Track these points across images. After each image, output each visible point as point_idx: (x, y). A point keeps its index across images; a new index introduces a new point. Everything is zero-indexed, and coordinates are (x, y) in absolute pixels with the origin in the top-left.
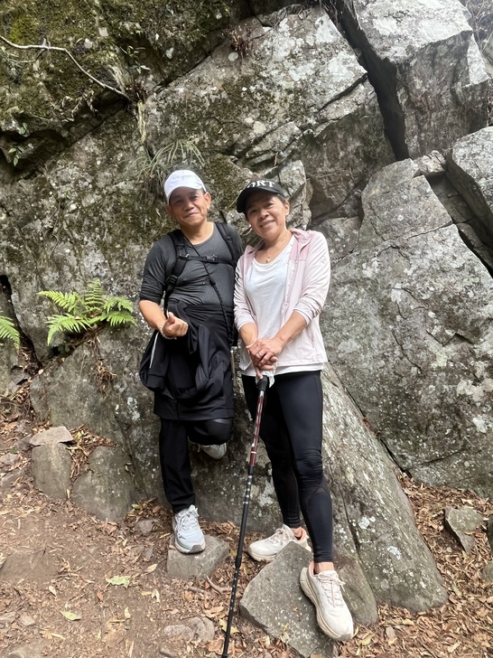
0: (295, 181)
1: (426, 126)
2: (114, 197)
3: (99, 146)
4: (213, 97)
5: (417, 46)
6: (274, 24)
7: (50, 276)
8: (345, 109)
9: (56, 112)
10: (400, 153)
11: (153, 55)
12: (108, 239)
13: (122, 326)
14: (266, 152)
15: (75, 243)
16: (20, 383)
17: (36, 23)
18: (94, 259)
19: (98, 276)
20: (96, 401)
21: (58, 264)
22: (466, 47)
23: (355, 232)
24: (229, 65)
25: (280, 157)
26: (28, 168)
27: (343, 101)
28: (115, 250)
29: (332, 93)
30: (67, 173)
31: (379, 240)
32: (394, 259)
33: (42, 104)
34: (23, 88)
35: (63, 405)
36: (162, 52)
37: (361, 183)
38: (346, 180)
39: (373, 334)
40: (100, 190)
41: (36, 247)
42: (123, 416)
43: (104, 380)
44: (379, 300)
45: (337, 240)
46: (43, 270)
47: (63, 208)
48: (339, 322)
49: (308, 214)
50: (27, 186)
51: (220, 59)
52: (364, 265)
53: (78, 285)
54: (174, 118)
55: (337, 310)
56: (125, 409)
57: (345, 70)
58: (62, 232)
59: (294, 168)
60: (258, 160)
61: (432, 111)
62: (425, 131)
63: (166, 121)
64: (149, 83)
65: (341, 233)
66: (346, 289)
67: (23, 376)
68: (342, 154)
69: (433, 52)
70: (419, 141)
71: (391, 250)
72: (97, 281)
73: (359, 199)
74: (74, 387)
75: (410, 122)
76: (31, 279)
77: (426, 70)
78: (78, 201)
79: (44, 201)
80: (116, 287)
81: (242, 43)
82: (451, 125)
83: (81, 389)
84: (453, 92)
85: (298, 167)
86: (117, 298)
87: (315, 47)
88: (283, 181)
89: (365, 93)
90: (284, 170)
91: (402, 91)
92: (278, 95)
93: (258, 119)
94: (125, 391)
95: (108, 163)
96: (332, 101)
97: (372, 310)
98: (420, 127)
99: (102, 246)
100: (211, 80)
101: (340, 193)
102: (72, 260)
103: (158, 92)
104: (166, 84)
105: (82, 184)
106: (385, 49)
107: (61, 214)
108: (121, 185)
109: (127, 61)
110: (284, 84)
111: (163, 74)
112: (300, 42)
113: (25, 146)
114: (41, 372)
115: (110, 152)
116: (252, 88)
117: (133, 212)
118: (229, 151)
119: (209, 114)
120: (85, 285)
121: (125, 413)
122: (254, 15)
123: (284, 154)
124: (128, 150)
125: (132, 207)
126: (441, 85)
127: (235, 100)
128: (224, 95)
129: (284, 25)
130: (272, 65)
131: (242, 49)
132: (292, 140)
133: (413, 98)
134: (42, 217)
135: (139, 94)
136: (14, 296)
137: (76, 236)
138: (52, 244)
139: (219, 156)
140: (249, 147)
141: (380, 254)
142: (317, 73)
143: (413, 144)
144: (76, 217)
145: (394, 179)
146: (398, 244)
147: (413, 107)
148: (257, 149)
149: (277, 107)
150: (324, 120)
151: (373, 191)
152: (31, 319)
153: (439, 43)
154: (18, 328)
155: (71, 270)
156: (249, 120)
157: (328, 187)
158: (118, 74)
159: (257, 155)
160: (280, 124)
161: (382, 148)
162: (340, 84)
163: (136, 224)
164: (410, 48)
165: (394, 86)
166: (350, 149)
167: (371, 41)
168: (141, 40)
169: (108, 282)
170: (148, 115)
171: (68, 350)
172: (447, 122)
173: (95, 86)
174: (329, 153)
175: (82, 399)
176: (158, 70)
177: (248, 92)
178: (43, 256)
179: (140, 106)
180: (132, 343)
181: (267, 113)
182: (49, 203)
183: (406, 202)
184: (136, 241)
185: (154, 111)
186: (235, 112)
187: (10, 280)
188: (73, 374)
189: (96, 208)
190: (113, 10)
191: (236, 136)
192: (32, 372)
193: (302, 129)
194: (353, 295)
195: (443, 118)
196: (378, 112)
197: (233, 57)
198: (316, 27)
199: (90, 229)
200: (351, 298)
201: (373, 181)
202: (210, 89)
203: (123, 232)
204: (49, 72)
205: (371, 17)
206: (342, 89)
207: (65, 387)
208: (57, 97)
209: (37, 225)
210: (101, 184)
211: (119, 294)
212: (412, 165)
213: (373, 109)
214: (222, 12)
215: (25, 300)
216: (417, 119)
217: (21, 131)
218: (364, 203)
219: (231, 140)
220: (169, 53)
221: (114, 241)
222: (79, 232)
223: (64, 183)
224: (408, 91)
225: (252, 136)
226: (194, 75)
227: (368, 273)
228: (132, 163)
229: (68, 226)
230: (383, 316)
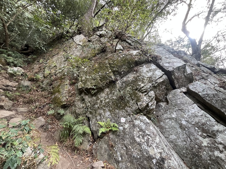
0: (152, 95)
2: (112, 100)
3: (109, 90)
4: (132, 80)
5: (175, 67)
6: (143, 66)
7: (98, 118)
8: (161, 80)
9: (101, 84)
10: (174, 88)
11: (120, 74)
12: (111, 109)
13: (116, 131)
14: (145, 89)
15: (104, 110)
16: (90, 145)
17: (98, 70)
18: (108, 113)
19: (109, 118)
20: (109, 153)
21: (100, 115)
22: (185, 67)
23: (167, 106)
24: (134, 74)
25: (148, 90)
26: (95, 95)
27: (160, 79)
28: (113, 111)
29: (158, 77)
30: (103, 95)
31: (174, 108)
32: (180, 113)
33: (99, 83)
34: (95, 81)
35: (101, 153)
36: (121, 73)
37: (166, 95)
38: (163, 94)
39: (179, 134)
40: (109, 98)
41: (96, 111)
42: (116, 158)
43: (111, 146)
44: (179, 124)
45: (163, 108)
46: (97, 116)
47: (101, 102)
48: (168, 129)
49: (155, 102)
50: (94, 98)
51: (132, 73)
52: (172, 114)
53: (104, 120)
54: (124, 84)
55: (167, 126)
56: (117, 156)
57: (159, 73)
58: (101, 107)
59: (152, 93)
60: (143, 91)
61: (180, 79)
62: (179, 83)
63: (122, 85)
64: (118, 78)
65: (163, 106)
66: (168, 120)
67: (91, 143)
68: (161, 89)
69: (178, 68)
70: (178, 85)
71: (178, 110)
72: (109, 119)
73: (166, 98)
74: (103, 148)
75: (175, 82)
76: (94, 118)
77: (177, 71)
78: (105, 101)
79: (98, 101)
80: (113, 121)
81: (136, 70)
82: (185, 81)
83: (105, 148)
84: (184, 75)
85: (152, 92)
86: (114, 124)
87: (152, 69)
88: (149, 95)
89: (165, 77)
90: (149, 93)
91: (173, 76)
92: (145, 79)
93: (142, 83)
94: (117, 150)
95: (111, 93)
96: (158, 79)
97: (177, 126)
98: (178, 82)
99: (110, 111)
100: (131, 77)
101: (161, 97)
102: (103, 114)
103: (120, 79)
104: (122, 78)
105: (106, 97)
106: (167, 69)
107: (101, 104)
108: (114, 97)
109: (115, 75)
110: (146, 76)
111: (121, 76)
112: (148, 69)
113: (95, 91)
114: (95, 142)
115: (111, 91)
116: (140, 78)
117: (116, 103)
118: (136, 90)
119: (131, 83)
120: (106, 120)
121: (117, 158)
122: (138, 65)
123: (149, 90)
124: (115, 90)
126: (181, 74)
127: (136, 80)
128: (134, 79)
129: (144, 66)
130: (143, 73)
131: (137, 71)
132: (150, 87)
133: (176, 77)
134: (97, 104)
135: (117, 80)
136: (90, 122)
138: (99, 110)
139: (134, 91)
140: (141, 89)
141: (175, 111)
142: (153, 74)
143: (177, 86)
144: (104, 104)
145: (175, 94)
146: (180, 109)
147: (176, 79)
148: (142, 89)
149: (146, 81)
150: (157, 83)
151: (170, 96)
152: (94, 128)
153: (180, 67)
154: (91, 130)
155: (103, 116)
156: (140, 84)
157: (159, 96)
158: (113, 77)
159: (143, 90)
160: (147, 84)
161: (170, 87)
162: (159, 76)
163: (117, 106)
164: (173, 68)
165: (171, 75)
166: (163, 87)
167: (164, 68)
168: (117, 71)
169: (111, 119)
170: (119, 84)
171: (102, 137)
172: (184, 81)
173: (109, 79)
174: (158, 89)
175: (106, 152)
176: (120, 76)
177: (139, 78)
178: (97, 113)
179: (117, 82)
180: (118, 136)
181: (144, 82)
182: (99, 101)
183: (179, 99)
184: (117, 109)
185: (120, 83)
186: (137, 82)
187: (90, 118)
188: (103, 144)
189: (108, 102)
190: (112, 67)
191: (138, 87)
192: (93, 142)
193: (152, 85)
194: (171, 122)
195: (183, 80)
196: (168, 80)
197: (135, 72)
198: (151, 66)
199: (107, 107)
200: (170, 123)
201: (169, 94)
202: (131, 78)
203: (114, 107)
204: (100, 77)
205: (163, 63)
206: (160, 77)
207: (101, 148)
208: (102, 82)
209: (96, 106)
210: (109, 97)
211: (114, 122)
212: (179, 90)
214: (132, 65)
215: (93, 123)
216: (177, 81)
217: (95, 88)
218: (168, 99)
219: (137, 87)
220: (122, 73)
222: (105, 107)
223: (102, 97)
224: (174, 76)
225: (141, 87)
226: (127, 76)
227: (173, 116)
228: (116, 93)
229: (103, 106)
230: (181, 128)
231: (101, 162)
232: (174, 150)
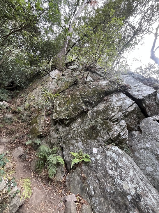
0: (124, 124)
1: (151, 110)
2: (84, 130)
3: (81, 120)
4: (102, 109)
5: (145, 96)
6: (112, 96)
7: (71, 148)
8: (132, 109)
9: (74, 115)
10: (147, 116)
11: (91, 104)
12: (83, 139)
13: (88, 162)
14: (115, 119)
15: (77, 140)
16: (63, 176)
17: (71, 101)
18: (80, 144)
20: (82, 185)
21: (73, 145)
22: (156, 94)
23: (140, 135)
24: (105, 103)
26: (68, 125)
27: (131, 107)
28: (85, 142)
29: (128, 106)
30: (75, 125)
31: (148, 137)
32: (155, 142)
33: (72, 114)
34: (68, 111)
35: (74, 186)
37: (139, 123)
38: (135, 123)
39: (156, 166)
40: (81, 128)
41: (69, 141)
42: (89, 192)
43: (84, 179)
44: (155, 154)
45: (136, 137)
46: (70, 146)
47: (74, 132)
48: (144, 161)
49: (127, 131)
50: (68, 128)
51: (102, 103)
52: (146, 144)
53: (77, 150)
54: (95, 114)
55: (142, 157)
56: (90, 190)
57: (129, 102)
58: (74, 137)
59: (123, 122)
60: (114, 120)
61: (152, 107)
62: (151, 111)
63: (93, 114)
64: (90, 108)
65: (136, 135)
66: (143, 151)
67: (64, 174)
68: (132, 117)
69: (149, 96)
70: (150, 113)
71: (153, 140)
72: (81, 149)
73: (139, 127)
74: (76, 180)
75: (147, 109)
76: (67, 148)
77: (148, 99)
78: (77, 131)
79: (71, 131)
80: (85, 151)
81: (106, 100)
82: (158, 109)
83: (78, 181)
84: (156, 102)
85: (123, 121)
86: (86, 154)
87: (121, 98)
88: (121, 125)
89: (135, 105)
90: (120, 122)
91: (144, 104)
92: (116, 108)
93: (112, 112)
94: (89, 183)
95: (83, 123)
96: (128, 108)
97: (153, 157)
98: (150, 110)
99: (82, 141)
100: (101, 107)
101: (134, 126)
102: (76, 144)
103: (91, 109)
104: (93, 108)
105: (78, 127)
106: (137, 97)
107: (74, 134)
108: (85, 127)
109: (86, 105)
110: (117, 106)
111: (92, 106)
112: (118, 98)
113: (68, 121)
114: (69, 174)
115: (83, 121)
116: (110, 107)
117: (88, 133)
118: (107, 119)
119: (102, 112)
120: (79, 150)
121: (90, 191)
122: (108, 95)
123: (120, 119)
124: (86, 120)
125: (88, 132)
126: (152, 102)
127: (106, 109)
128: (104, 109)
129: (114, 96)
130: (113, 103)
131: (107, 101)
132: (121, 116)
133: (147, 105)
134: (70, 134)
135: (88, 110)
136: (64, 152)
137: (77, 138)
138: (72, 140)
139: (105, 120)
140: (111, 118)
141: (150, 141)
142: (123, 103)
143: (149, 114)
144: (77, 134)
145: (147, 122)
146: (155, 138)
147: (147, 106)
149: (116, 110)
150: (128, 111)
151: (142, 125)
152: (67, 158)
153: (150, 94)
154: (64, 161)
155: (76, 146)
156: (110, 113)
157: (131, 125)
158: (84, 107)
159: (113, 119)
160: (117, 113)
161: (142, 115)
162: (129, 104)
163: (89, 136)
164: (143, 96)
165: (142, 103)
166: (134, 116)
167: (134, 96)
168: (88, 102)
169: (83, 149)
170: (90, 114)
171: (75, 168)
173: (81, 110)
174: (130, 118)
175: (78, 184)
177: (109, 108)
178: (70, 143)
179: (88, 112)
180: (90, 167)
181: (114, 111)
182: (72, 131)
183: (153, 127)
184: (89, 139)
185: (91, 113)
186: (107, 112)
187: (63, 148)
188: (76, 175)
189: (81, 132)
190: (83, 98)
191: (108, 116)
192: (67, 173)
193: (123, 114)
194: (145, 153)
195: (155, 108)
197: (105, 102)
198: (121, 95)
199: (79, 137)
201: (142, 122)
202: (101, 108)
203: (86, 137)
204: (73, 108)
205: (132, 92)
206: (130, 105)
207: (74, 179)
208: (74, 112)
209: (69, 136)
210: (81, 127)
211: (86, 153)
212: (151, 119)
213: (138, 108)
214: (102, 95)
215: (66, 153)
216: (149, 109)
217: (68, 118)
218: (141, 128)
219: (107, 117)
220: (93, 103)
221: (84, 139)
222: (77, 137)
223: (74, 127)
224: (145, 104)
225: (112, 116)
226: (98, 106)
227: (148, 146)
228: (87, 123)
230: (158, 159)
231: (74, 196)
232: (152, 184)
